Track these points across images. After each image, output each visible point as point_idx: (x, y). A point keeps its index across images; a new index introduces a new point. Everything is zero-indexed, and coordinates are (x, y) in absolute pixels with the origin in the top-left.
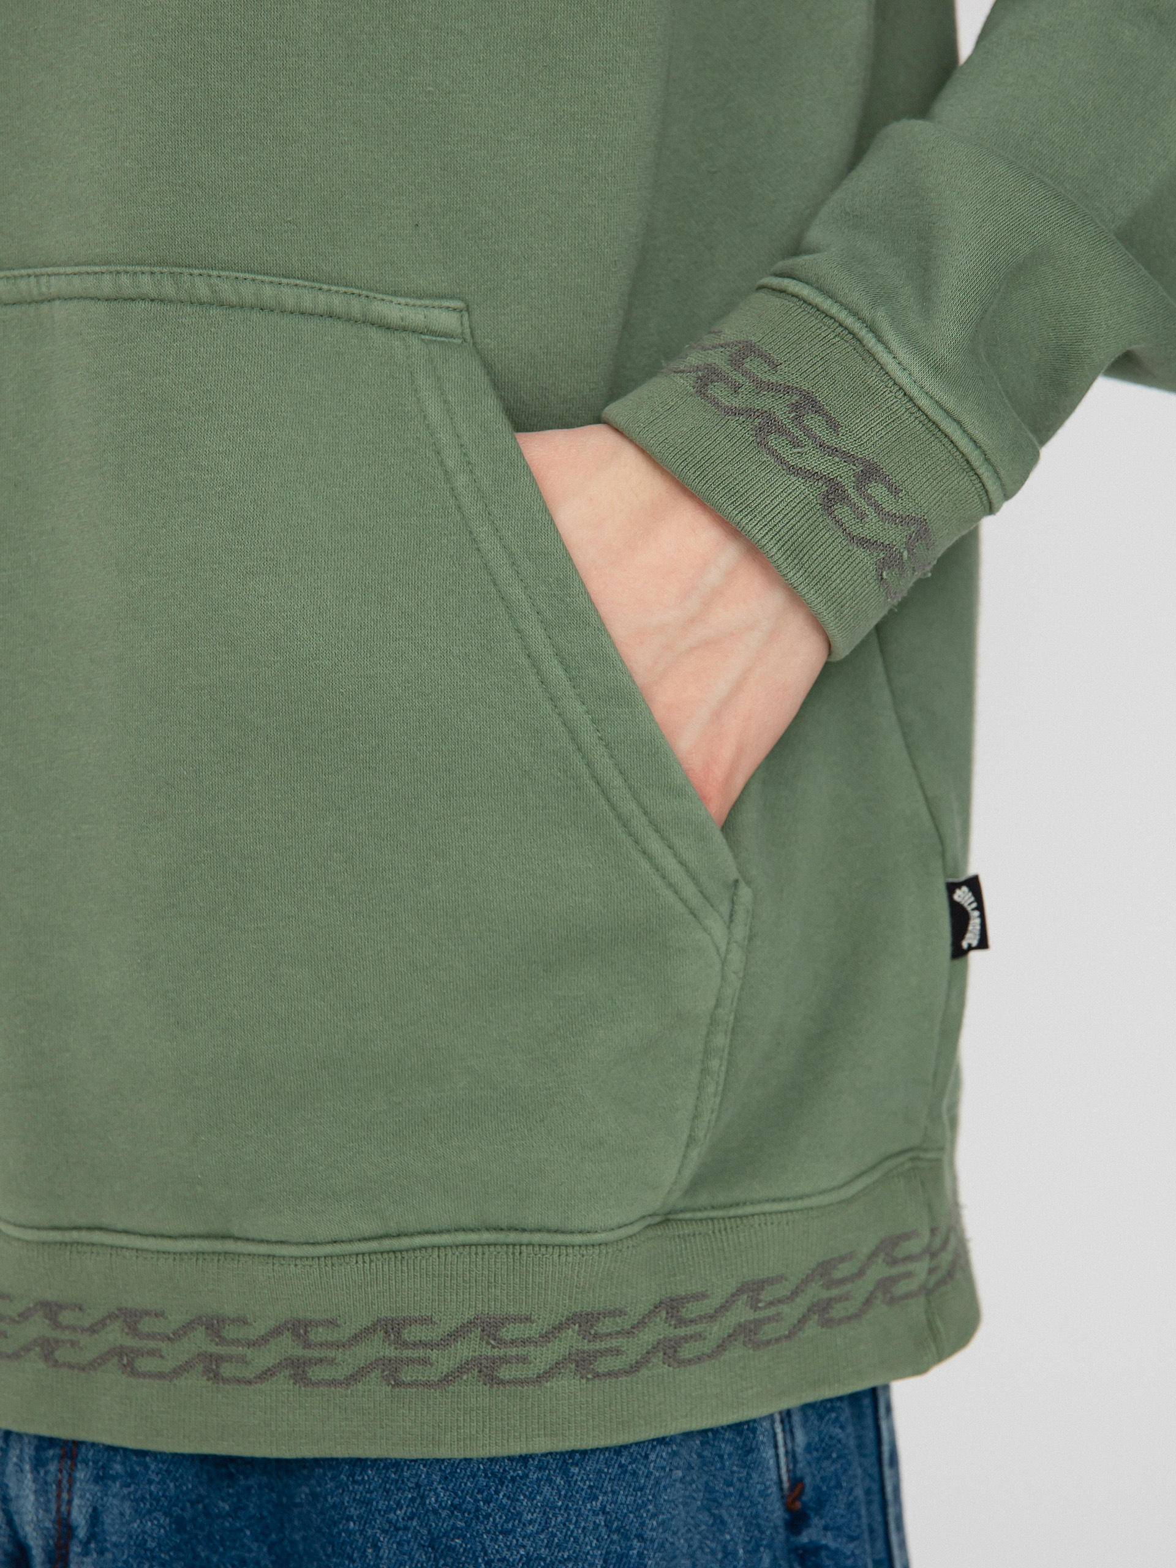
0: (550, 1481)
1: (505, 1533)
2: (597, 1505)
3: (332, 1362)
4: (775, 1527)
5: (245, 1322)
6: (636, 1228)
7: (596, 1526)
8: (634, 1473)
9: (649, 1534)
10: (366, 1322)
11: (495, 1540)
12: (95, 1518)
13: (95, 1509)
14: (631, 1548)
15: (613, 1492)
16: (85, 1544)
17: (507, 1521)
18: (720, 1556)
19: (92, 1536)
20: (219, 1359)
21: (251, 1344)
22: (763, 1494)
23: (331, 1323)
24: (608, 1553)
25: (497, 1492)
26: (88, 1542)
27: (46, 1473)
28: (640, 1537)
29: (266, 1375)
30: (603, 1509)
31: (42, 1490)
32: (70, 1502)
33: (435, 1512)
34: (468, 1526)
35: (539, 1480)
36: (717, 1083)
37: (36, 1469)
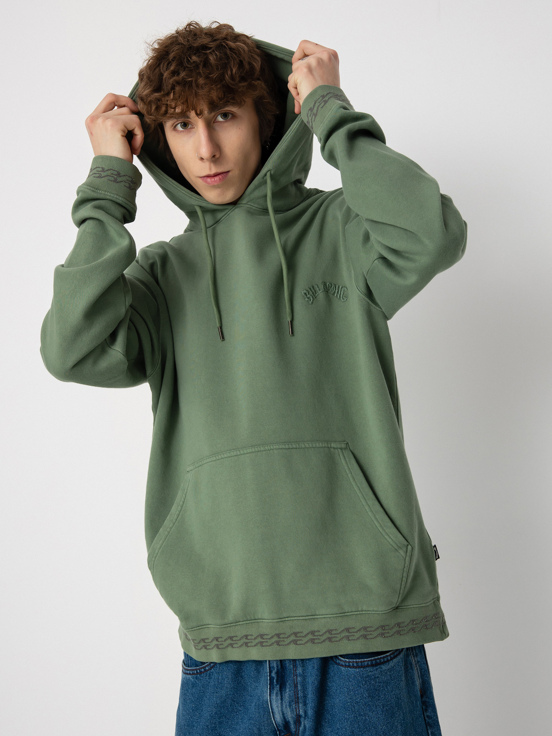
0: (384, 689)
1: (378, 700)
2: (393, 693)
3: (336, 637)
4: (419, 697)
5: (319, 631)
6: (391, 610)
7: (394, 697)
8: (398, 687)
9: (402, 698)
10: (342, 629)
11: (377, 701)
13: (305, 711)
14: (399, 701)
15: (395, 691)
16: (305, 718)
17: (378, 698)
18: (411, 703)
19: (305, 716)
20: (314, 639)
21: (320, 636)
22: (417, 691)
23: (336, 630)
24: (396, 702)
25: (376, 692)
26: (305, 717)
28: (400, 699)
29: (324, 641)
30: (394, 694)
31: (292, 710)
32: (299, 711)
33: (365, 698)
34: (372, 699)
35: (382, 690)
36: (405, 578)
37: (290, 707)
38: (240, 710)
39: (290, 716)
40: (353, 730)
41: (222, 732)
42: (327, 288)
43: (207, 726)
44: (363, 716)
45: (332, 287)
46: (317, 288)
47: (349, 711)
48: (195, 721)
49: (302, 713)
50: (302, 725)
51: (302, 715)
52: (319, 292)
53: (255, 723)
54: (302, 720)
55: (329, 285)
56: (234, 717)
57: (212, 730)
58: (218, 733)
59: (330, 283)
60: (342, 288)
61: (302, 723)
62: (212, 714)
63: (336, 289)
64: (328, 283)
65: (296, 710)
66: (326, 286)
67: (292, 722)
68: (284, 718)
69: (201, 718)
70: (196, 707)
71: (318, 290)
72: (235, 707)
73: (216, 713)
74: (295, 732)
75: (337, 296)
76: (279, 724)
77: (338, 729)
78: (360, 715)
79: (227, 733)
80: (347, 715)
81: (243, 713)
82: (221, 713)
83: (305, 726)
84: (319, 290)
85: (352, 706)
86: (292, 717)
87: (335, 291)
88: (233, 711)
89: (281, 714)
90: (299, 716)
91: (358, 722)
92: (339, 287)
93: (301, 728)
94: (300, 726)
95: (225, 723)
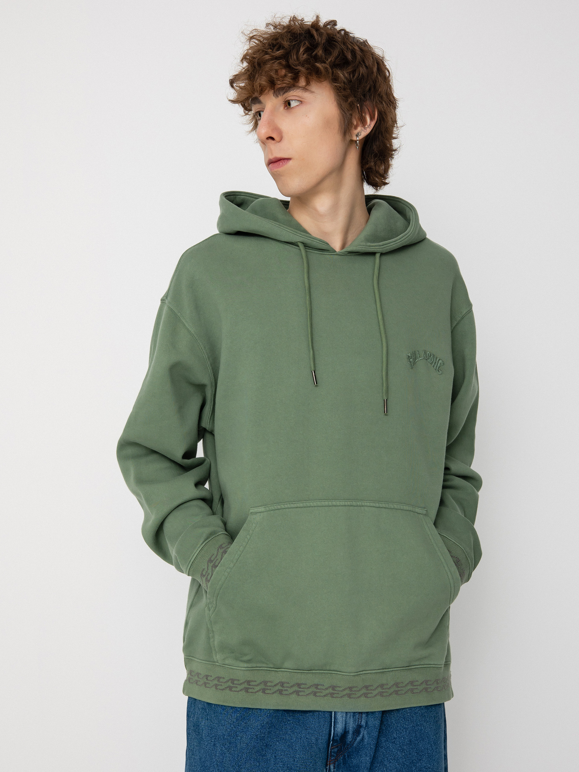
12: (367, 723)
19: (366, 726)
26: (366, 727)
27: (356, 717)
32: (361, 721)
37: (353, 717)
38: (289, 720)
39: (351, 726)
40: (411, 739)
41: (269, 742)
42: (426, 356)
43: (257, 736)
44: (419, 726)
45: (431, 357)
46: (418, 355)
47: (408, 721)
48: (239, 731)
49: (363, 723)
50: (361, 736)
51: (363, 726)
52: (419, 358)
53: (314, 733)
54: (362, 730)
55: (428, 354)
56: (283, 728)
57: (261, 740)
58: (265, 742)
59: (430, 353)
60: (439, 360)
61: (362, 733)
62: (263, 723)
63: (434, 360)
64: (428, 352)
65: (358, 721)
66: (426, 354)
67: (351, 732)
68: (345, 727)
69: (248, 728)
70: (242, 716)
71: (418, 356)
72: (285, 717)
73: (267, 723)
74: (351, 742)
75: (434, 366)
76: (337, 734)
77: (395, 738)
78: (417, 725)
79: (274, 743)
80: (406, 724)
81: (293, 723)
82: (272, 723)
83: (363, 736)
84: (420, 357)
85: (411, 716)
86: (353, 727)
87: (433, 361)
88: (282, 721)
89: (344, 723)
90: (360, 726)
91: (416, 731)
92: (437, 358)
93: (359, 739)
94: (358, 736)
95: (274, 732)
